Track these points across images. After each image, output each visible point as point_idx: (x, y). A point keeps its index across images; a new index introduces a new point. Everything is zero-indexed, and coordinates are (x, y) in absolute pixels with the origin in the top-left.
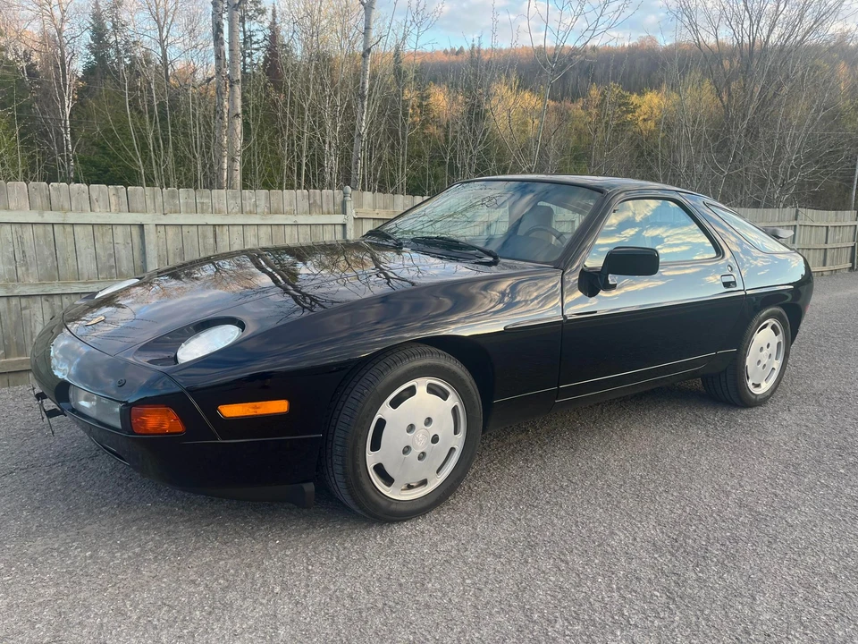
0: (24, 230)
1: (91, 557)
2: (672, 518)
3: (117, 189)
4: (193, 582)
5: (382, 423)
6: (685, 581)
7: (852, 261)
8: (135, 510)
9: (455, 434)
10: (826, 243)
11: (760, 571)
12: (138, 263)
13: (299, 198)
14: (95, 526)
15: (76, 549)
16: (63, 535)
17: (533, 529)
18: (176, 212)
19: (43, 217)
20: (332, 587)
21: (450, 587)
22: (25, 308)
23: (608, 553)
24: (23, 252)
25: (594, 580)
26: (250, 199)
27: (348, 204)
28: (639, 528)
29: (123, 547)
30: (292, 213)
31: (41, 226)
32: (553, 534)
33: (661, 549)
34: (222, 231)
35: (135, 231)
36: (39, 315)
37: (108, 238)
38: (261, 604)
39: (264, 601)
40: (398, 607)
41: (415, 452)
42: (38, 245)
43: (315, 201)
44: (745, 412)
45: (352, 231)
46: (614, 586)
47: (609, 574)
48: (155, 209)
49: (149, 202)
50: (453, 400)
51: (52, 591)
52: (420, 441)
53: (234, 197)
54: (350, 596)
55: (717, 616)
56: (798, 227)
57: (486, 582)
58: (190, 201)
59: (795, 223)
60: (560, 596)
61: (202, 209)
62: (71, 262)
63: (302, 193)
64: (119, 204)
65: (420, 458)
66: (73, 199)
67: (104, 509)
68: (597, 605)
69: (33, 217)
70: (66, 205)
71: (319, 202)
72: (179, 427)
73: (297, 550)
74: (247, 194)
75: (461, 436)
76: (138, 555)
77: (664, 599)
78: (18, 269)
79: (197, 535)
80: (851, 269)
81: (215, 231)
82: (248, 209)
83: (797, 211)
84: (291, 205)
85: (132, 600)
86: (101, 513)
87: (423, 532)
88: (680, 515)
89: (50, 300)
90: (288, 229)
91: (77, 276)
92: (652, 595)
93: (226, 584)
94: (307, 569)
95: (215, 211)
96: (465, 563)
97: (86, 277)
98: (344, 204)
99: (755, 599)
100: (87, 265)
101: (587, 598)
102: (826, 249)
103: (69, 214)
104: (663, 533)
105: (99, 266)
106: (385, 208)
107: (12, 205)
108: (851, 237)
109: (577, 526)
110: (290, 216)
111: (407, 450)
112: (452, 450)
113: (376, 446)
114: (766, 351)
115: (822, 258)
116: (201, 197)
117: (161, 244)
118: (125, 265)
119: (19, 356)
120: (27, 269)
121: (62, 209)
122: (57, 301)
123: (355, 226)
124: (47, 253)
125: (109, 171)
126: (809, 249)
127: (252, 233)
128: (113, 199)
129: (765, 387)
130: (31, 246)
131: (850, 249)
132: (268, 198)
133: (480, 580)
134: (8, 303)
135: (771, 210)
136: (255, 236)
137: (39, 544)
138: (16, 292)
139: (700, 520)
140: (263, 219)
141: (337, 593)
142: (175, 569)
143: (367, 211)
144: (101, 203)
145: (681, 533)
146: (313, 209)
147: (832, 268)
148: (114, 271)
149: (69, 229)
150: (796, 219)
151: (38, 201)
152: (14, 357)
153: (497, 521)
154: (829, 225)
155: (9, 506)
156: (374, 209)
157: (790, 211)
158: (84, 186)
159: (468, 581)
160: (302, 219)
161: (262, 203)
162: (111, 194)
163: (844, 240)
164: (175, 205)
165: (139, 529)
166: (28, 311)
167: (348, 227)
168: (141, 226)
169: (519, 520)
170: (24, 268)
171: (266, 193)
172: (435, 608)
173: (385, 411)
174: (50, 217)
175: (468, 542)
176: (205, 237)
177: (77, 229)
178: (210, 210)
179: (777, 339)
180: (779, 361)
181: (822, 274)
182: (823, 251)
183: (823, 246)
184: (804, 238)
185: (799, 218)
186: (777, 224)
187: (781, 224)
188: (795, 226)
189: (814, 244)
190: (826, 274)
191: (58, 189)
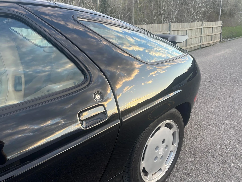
7: (221, 38)
10: (212, 33)
56: (203, 28)
59: (201, 27)
80: (220, 41)
83: (202, 23)
102: (212, 35)
108: (220, 30)
114: (162, 146)
115: (211, 38)
126: (207, 36)
131: (220, 35)
135: (193, 23)
147: (214, 41)
150: (202, 26)
154: (213, 27)
157: (200, 23)
163: (218, 31)
179: (171, 131)
180: (176, 145)
181: (211, 44)
182: (211, 36)
183: (211, 34)
184: (205, 32)
185: (203, 25)
186: (195, 28)
187: (197, 28)
188: (202, 28)
189: (208, 34)
190: (212, 44)
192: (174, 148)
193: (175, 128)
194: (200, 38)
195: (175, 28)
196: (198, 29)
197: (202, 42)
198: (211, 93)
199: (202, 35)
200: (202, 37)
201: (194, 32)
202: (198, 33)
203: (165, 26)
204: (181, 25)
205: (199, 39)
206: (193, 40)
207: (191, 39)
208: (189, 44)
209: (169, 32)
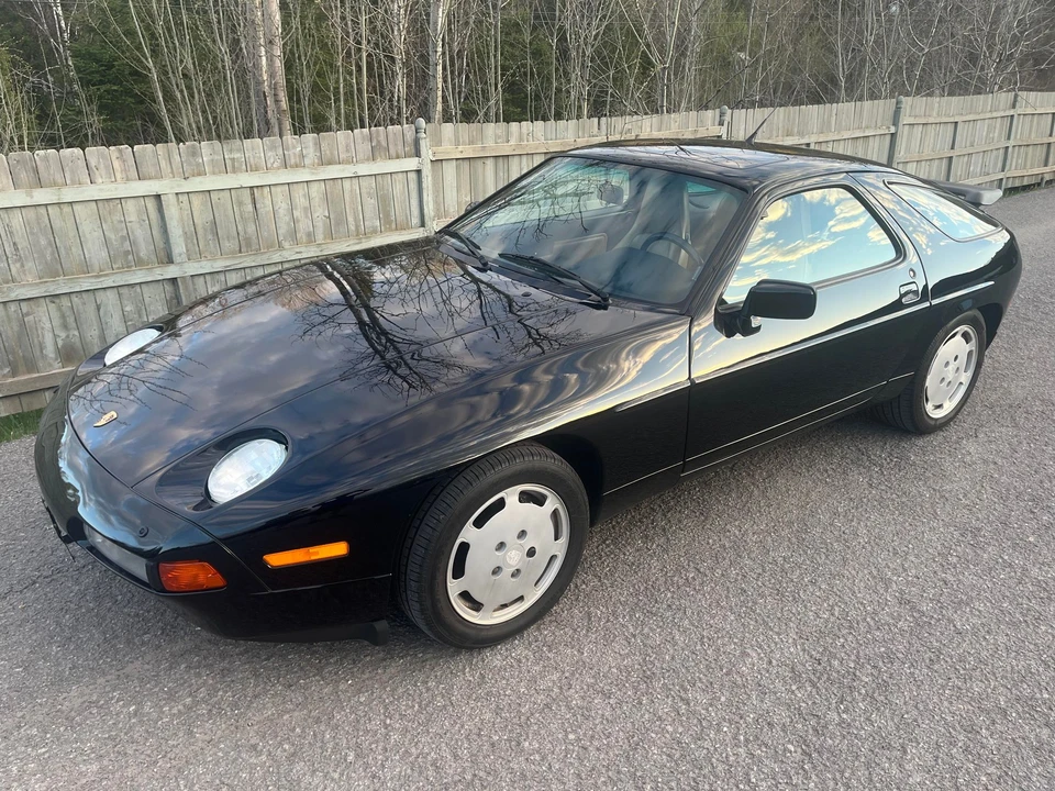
0: (11, 216)
1: (135, 713)
2: (817, 626)
3: (120, 151)
4: (254, 747)
5: (465, 547)
6: (825, 727)
8: (182, 638)
9: (556, 539)
10: (1051, 135)
11: (916, 707)
12: (160, 244)
13: (359, 141)
14: (138, 664)
15: (117, 701)
16: (101, 680)
17: (650, 651)
18: (199, 175)
19: (32, 197)
20: (413, 750)
21: (550, 745)
22: (28, 314)
23: (738, 686)
24: (14, 244)
25: (719, 730)
26: (294, 147)
27: (423, 143)
28: (776, 644)
29: (172, 697)
30: (349, 161)
31: (32, 210)
32: (673, 658)
33: (800, 676)
34: (262, 194)
35: (151, 204)
36: (45, 319)
37: (118, 217)
38: (333, 779)
39: (336, 776)
40: (490, 779)
41: (507, 571)
42: (32, 234)
43: (379, 142)
44: (920, 442)
45: (430, 178)
46: (742, 738)
47: (737, 719)
48: (172, 172)
49: (163, 164)
50: (553, 503)
51: (95, 767)
52: (514, 557)
53: (273, 148)
54: (434, 764)
55: (859, 780)
56: (1016, 116)
57: (592, 737)
58: (216, 157)
59: (1012, 112)
60: (677, 755)
61: (233, 167)
62: (76, 250)
63: (362, 132)
64: (125, 170)
65: (513, 576)
66: (66, 169)
67: (146, 637)
68: (720, 767)
69: (19, 199)
70: (59, 179)
71: (384, 144)
72: (219, 581)
73: (373, 693)
74: (290, 143)
75: (564, 540)
76: (189, 708)
77: (798, 756)
78: (12, 266)
79: (257, 675)
81: (253, 194)
82: (293, 161)
83: (1016, 96)
84: (347, 151)
85: (186, 778)
86: (143, 644)
87: (519, 661)
88: (827, 621)
89: (57, 301)
90: (347, 184)
91: (86, 268)
92: (785, 750)
93: (292, 750)
94: (385, 723)
95: (252, 168)
96: (569, 708)
97: (97, 268)
98: (417, 142)
99: (905, 752)
100: (97, 253)
101: (708, 759)
102: (1049, 144)
103: (65, 190)
104: (804, 650)
105: (112, 253)
106: (471, 142)
109: (703, 644)
110: (348, 166)
111: (497, 570)
112: (553, 558)
113: (459, 572)
114: (952, 366)
115: (1044, 155)
116: (231, 151)
117: (185, 218)
118: (144, 251)
119: (29, 373)
120: (23, 266)
121: (54, 184)
122: (65, 302)
123: (433, 170)
124: (43, 242)
125: (113, 66)
126: (1028, 145)
127: (301, 192)
128: (116, 164)
129: (949, 407)
130: (23, 236)
132: (318, 145)
133: (585, 734)
134: (6, 309)
135: (982, 97)
136: (304, 195)
137: (74, 697)
138: (13, 296)
139: (851, 627)
140: (313, 173)
141: (420, 760)
142: (233, 728)
143: (448, 149)
144: (103, 171)
145: (825, 649)
146: (377, 154)
148: (130, 257)
149: (67, 209)
150: (1014, 107)
151: (24, 177)
152: (24, 374)
153: (608, 640)
155: (34, 638)
156: (457, 143)
157: (1005, 98)
158: (77, 151)
159: (571, 736)
160: (363, 169)
161: (311, 155)
162: (114, 158)
164: (198, 164)
165: (189, 667)
166: (31, 318)
167: (424, 174)
168: (158, 197)
169: (634, 636)
170: (18, 265)
171: (314, 138)
172: (533, 778)
173: (469, 533)
174: (42, 196)
175: (573, 674)
176: (240, 204)
177: (77, 208)
178: (244, 167)
179: (968, 348)
180: (970, 374)
181: (1042, 179)
182: (1045, 147)
183: (1046, 140)
184: (1022, 130)
185: (1018, 105)
186: (989, 115)
187: (995, 115)
188: (1012, 116)
189: (1034, 139)
190: (1047, 178)
191: (46, 158)
192: (966, 378)
193: (973, 346)
194: (1002, 152)
195: (916, 116)
196: (999, 120)
197: (1007, 168)
198: (1030, 324)
199: (1011, 143)
200: (1010, 149)
201: (982, 128)
202: (996, 135)
203: (881, 110)
204: (937, 105)
205: (997, 157)
206: (977, 160)
207: (966, 157)
208: (959, 173)
209: (893, 130)
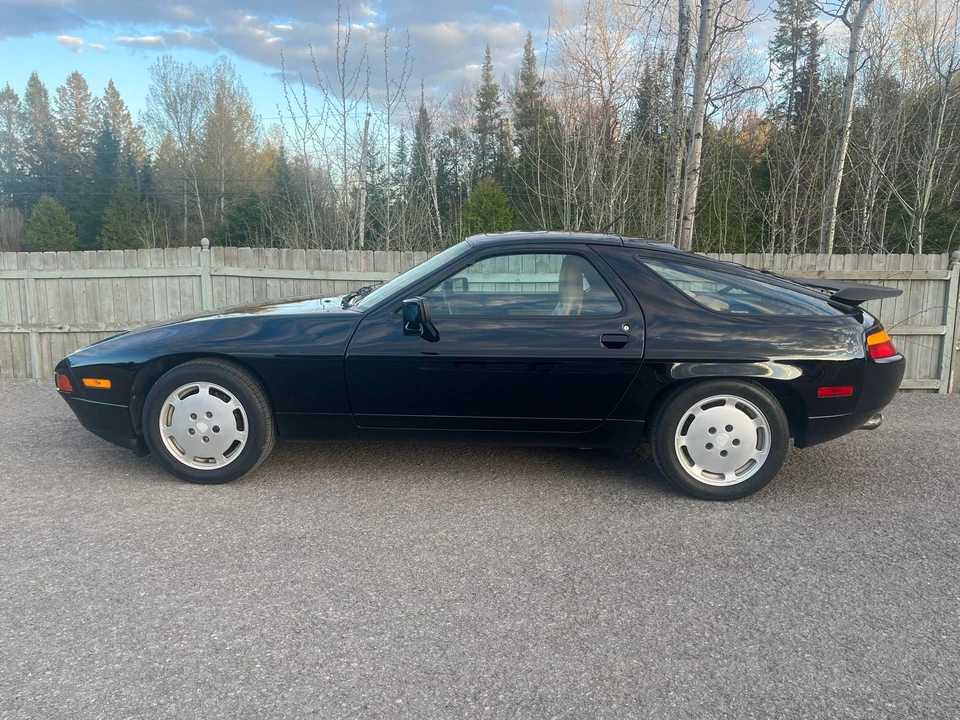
9: (239, 430)
19: (314, 275)
41: (200, 435)
49: (389, 262)
52: (202, 427)
64: (367, 265)
66: (335, 261)
69: (307, 275)
70: (330, 268)
75: (245, 433)
107: (295, 266)
112: (237, 442)
114: (724, 434)
121: (327, 269)
128: (363, 262)
129: (735, 479)
144: (354, 264)
149: (331, 283)
151: (312, 263)
162: (362, 258)
174: (318, 275)
177: (337, 283)
191: (324, 254)
